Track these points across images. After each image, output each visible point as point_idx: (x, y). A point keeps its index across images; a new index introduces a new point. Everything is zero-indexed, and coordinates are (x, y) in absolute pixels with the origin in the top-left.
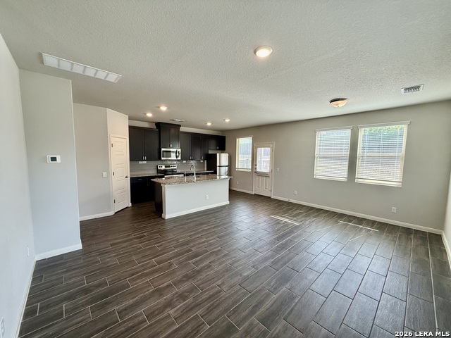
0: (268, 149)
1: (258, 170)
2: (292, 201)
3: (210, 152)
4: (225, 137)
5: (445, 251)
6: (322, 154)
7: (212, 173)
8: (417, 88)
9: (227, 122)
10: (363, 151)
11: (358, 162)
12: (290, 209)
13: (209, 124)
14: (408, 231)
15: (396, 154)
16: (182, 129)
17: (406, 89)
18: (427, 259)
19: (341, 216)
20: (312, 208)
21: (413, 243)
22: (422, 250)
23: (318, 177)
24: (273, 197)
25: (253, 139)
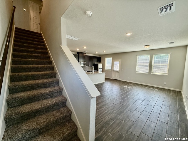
0: (118, 62)
1: (114, 70)
2: (127, 81)
3: (96, 63)
4: (100, 57)
5: (182, 96)
6: (139, 64)
7: (96, 71)
8: (174, 42)
9: (104, 52)
10: (154, 63)
11: (153, 67)
12: (128, 84)
13: (97, 53)
14: (170, 90)
15: (166, 64)
16: (86, 54)
17: (170, 43)
18: (176, 97)
19: (146, 86)
20: (135, 84)
21: (172, 93)
22: (175, 95)
23: (137, 72)
24: (120, 80)
25: (112, 58)
